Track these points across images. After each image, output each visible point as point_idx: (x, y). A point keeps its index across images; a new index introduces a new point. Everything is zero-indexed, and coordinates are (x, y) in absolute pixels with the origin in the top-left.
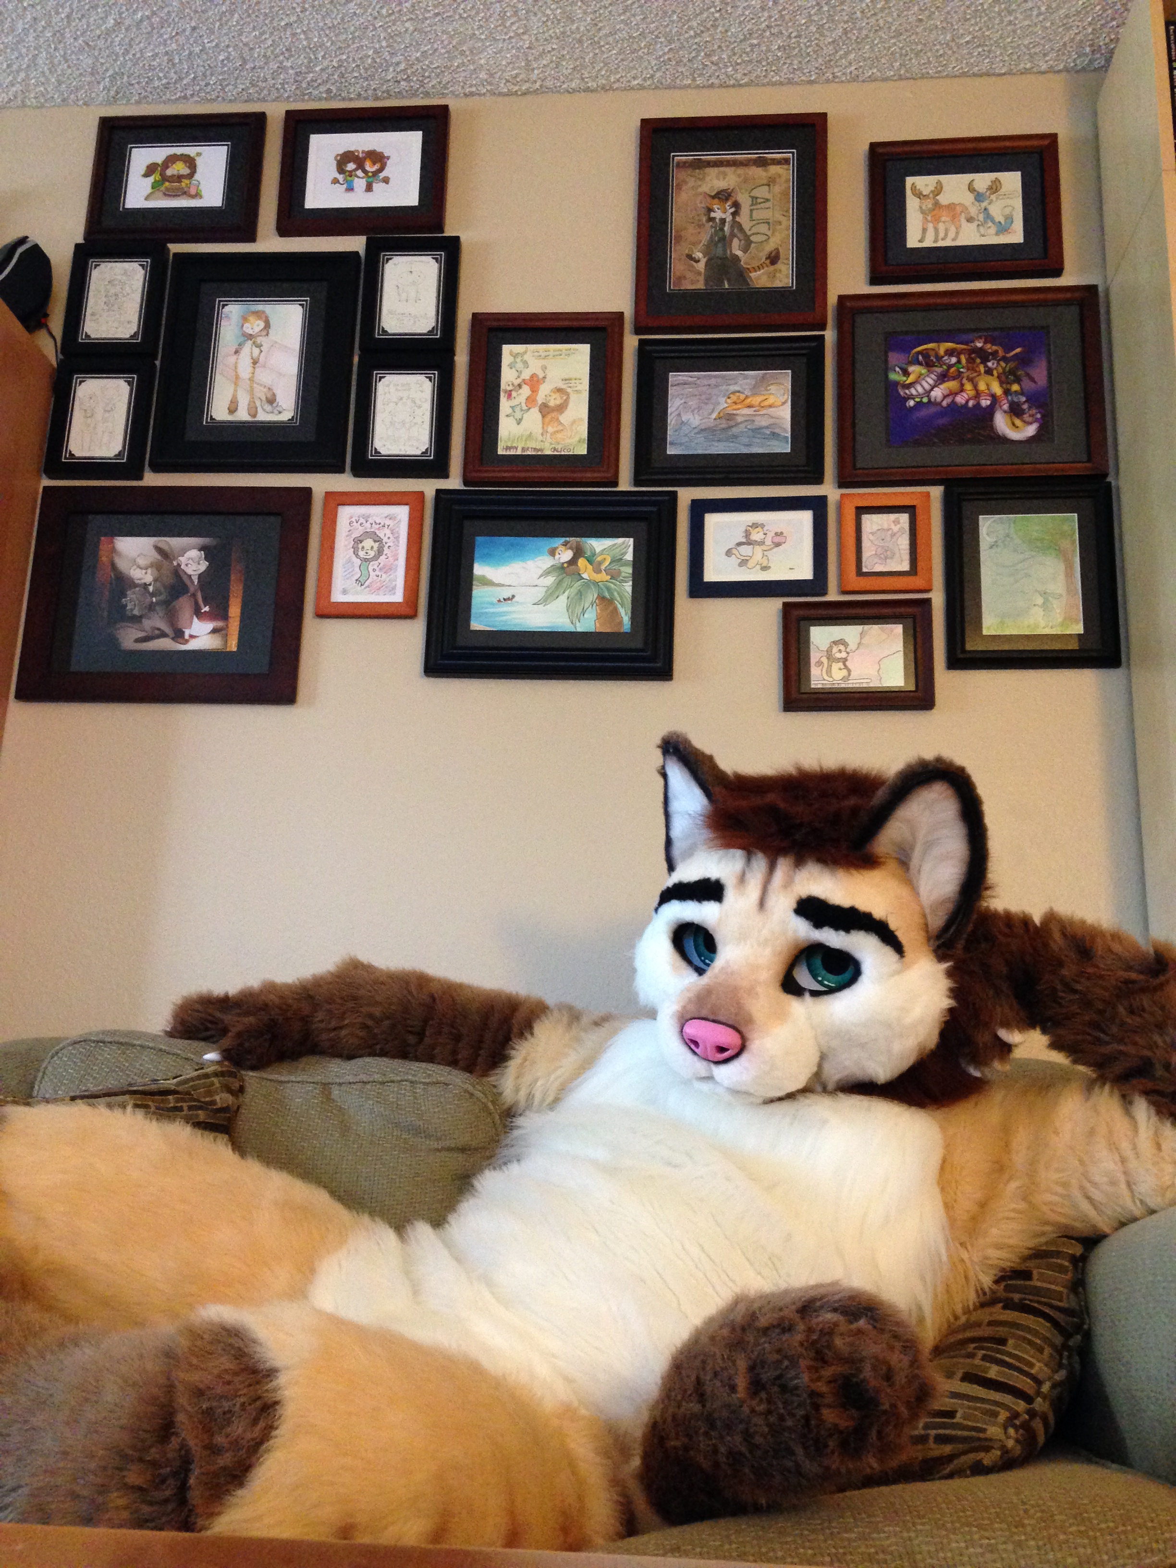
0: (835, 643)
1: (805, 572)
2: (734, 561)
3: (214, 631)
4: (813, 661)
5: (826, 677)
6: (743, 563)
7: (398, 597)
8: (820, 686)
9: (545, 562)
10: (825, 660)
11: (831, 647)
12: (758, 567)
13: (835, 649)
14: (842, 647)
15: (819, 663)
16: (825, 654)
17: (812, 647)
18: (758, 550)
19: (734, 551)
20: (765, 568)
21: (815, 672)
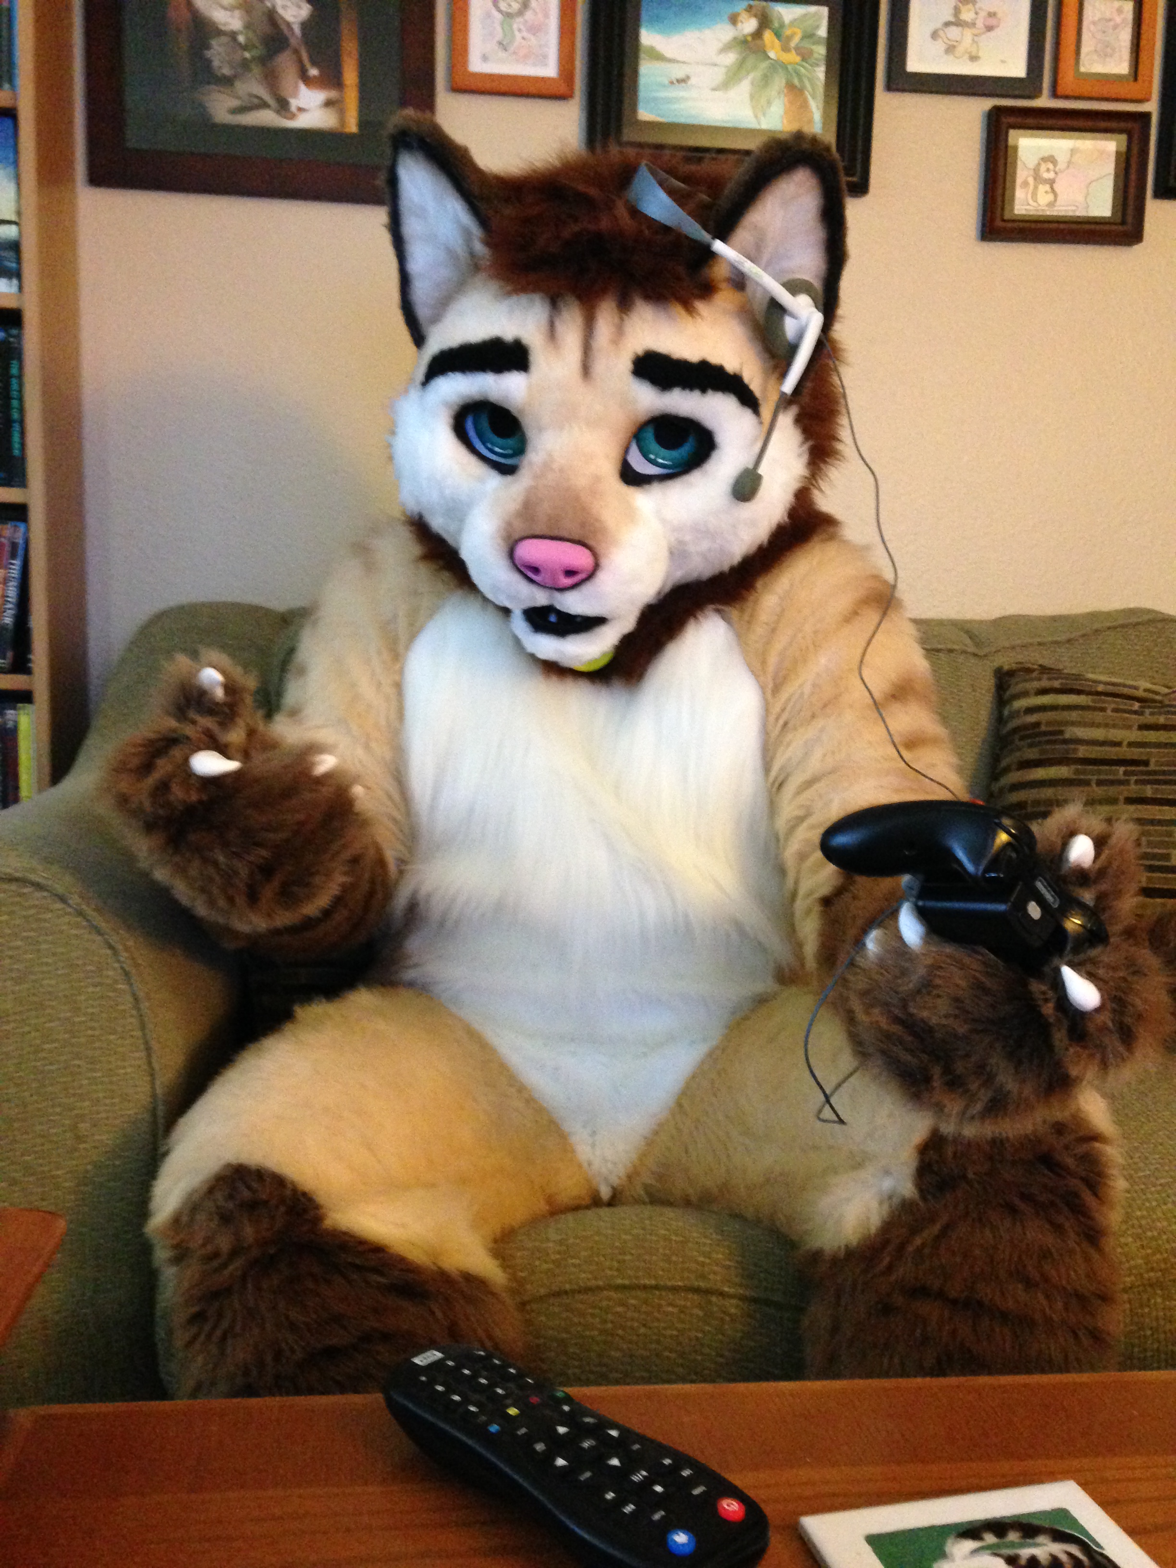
0: (1044, 159)
1: (1017, 68)
2: (939, 46)
3: (328, 104)
4: (1019, 181)
5: (1031, 202)
6: (950, 49)
7: (549, 70)
8: (1024, 212)
9: (724, 33)
10: (1031, 180)
11: (1039, 164)
12: (967, 56)
13: (1043, 167)
14: (1051, 166)
15: (1025, 184)
16: (1032, 172)
17: (1019, 163)
18: (968, 34)
19: (941, 33)
20: (974, 58)
21: (1020, 194)
